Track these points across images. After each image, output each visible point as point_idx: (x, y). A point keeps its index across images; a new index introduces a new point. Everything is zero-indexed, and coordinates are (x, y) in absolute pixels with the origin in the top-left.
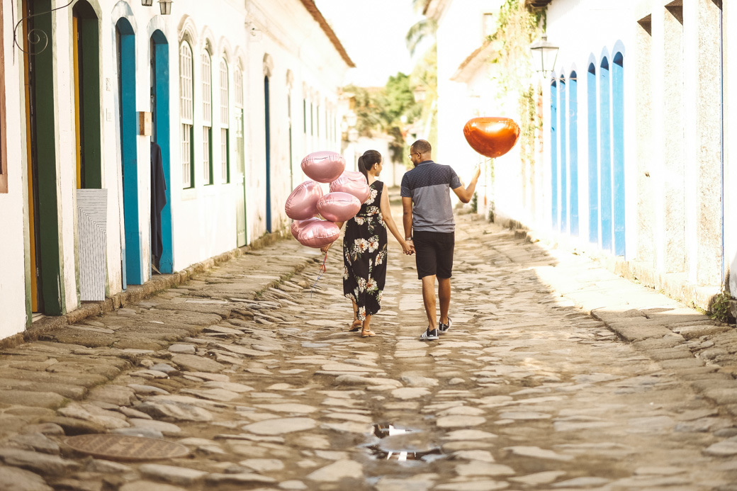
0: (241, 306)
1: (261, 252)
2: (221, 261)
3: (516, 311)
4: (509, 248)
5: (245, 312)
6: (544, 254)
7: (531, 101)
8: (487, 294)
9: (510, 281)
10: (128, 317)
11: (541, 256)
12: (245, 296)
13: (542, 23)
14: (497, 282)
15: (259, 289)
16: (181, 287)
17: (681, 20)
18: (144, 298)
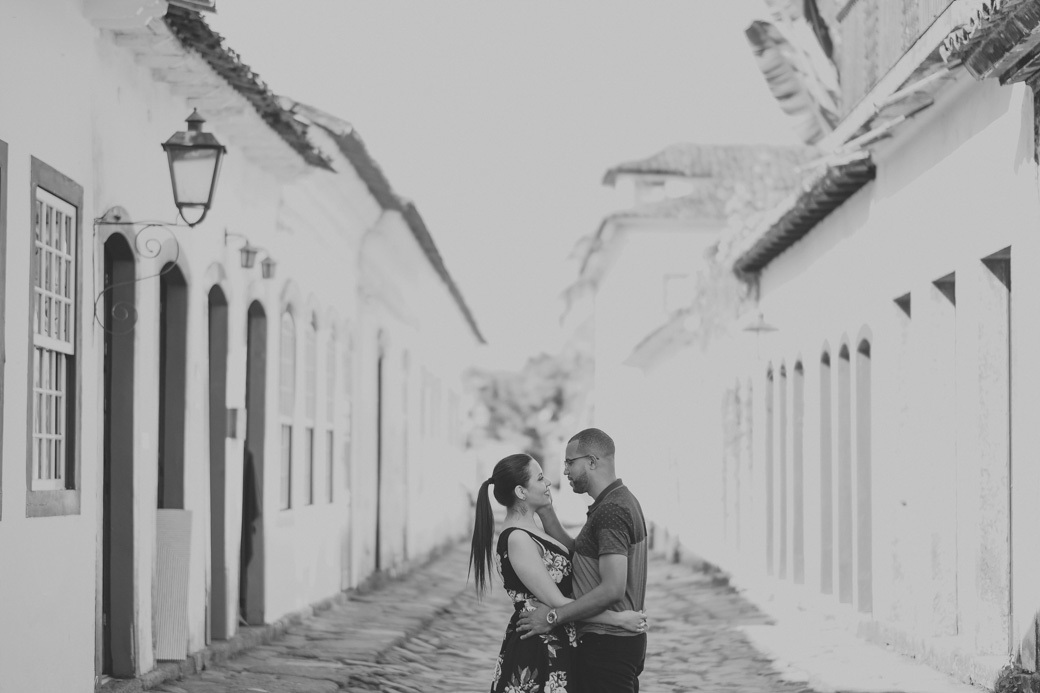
0: (361, 670)
1: (370, 598)
2: (322, 609)
3: (729, 685)
4: (706, 598)
5: (367, 679)
6: (754, 608)
7: (737, 400)
8: (685, 661)
9: (715, 644)
10: (216, 682)
11: (749, 611)
12: (365, 658)
13: (754, 293)
14: (697, 646)
15: (381, 649)
16: (276, 643)
17: (953, 300)
18: (230, 658)
